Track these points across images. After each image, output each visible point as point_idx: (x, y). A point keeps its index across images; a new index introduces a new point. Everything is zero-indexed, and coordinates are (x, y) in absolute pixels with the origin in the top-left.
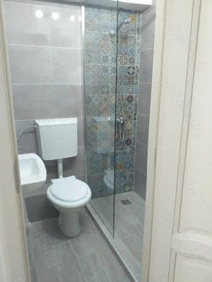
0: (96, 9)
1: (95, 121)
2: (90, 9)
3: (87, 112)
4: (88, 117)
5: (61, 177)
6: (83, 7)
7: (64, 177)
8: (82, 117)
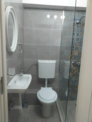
0: (70, 12)
1: (65, 63)
2: (67, 12)
3: (61, 58)
4: (61, 61)
5: (46, 87)
6: (64, 11)
7: (48, 87)
8: (58, 61)
